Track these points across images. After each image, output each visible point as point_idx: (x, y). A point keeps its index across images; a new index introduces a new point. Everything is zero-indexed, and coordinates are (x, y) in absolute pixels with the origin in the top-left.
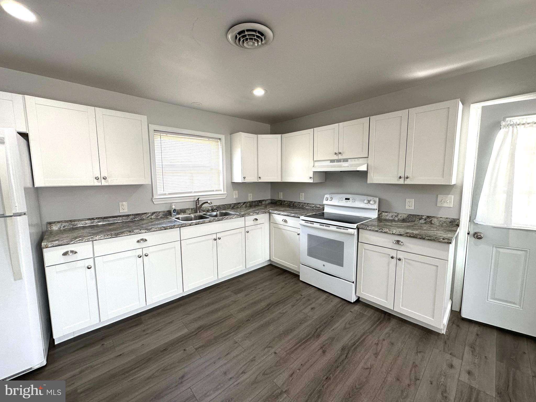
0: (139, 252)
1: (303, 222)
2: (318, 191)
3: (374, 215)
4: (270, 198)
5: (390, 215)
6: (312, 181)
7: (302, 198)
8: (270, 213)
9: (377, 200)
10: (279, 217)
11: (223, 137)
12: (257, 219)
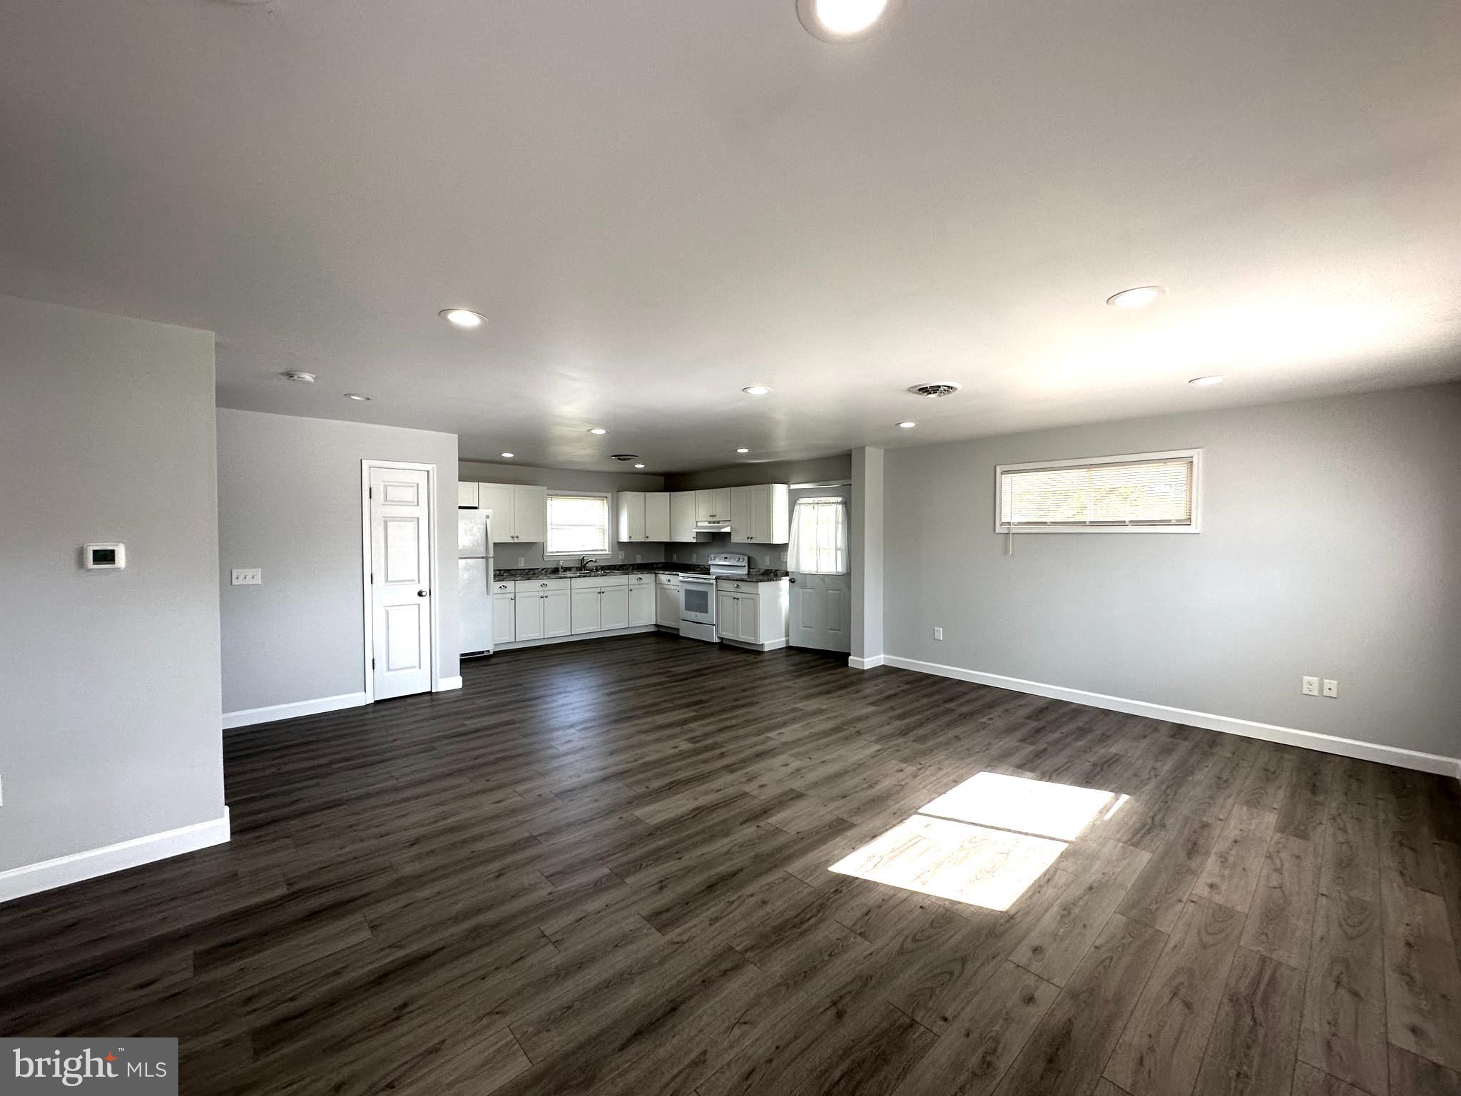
0: (542, 594)
1: (681, 578)
2: (704, 551)
3: (745, 571)
4: (663, 561)
5: (755, 570)
6: (695, 541)
7: (694, 560)
8: (656, 574)
9: (746, 558)
10: (664, 577)
11: (609, 495)
12: (641, 579)
